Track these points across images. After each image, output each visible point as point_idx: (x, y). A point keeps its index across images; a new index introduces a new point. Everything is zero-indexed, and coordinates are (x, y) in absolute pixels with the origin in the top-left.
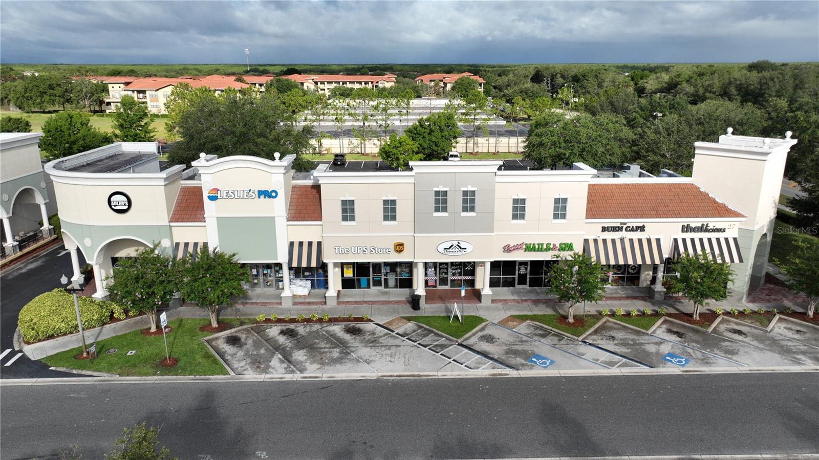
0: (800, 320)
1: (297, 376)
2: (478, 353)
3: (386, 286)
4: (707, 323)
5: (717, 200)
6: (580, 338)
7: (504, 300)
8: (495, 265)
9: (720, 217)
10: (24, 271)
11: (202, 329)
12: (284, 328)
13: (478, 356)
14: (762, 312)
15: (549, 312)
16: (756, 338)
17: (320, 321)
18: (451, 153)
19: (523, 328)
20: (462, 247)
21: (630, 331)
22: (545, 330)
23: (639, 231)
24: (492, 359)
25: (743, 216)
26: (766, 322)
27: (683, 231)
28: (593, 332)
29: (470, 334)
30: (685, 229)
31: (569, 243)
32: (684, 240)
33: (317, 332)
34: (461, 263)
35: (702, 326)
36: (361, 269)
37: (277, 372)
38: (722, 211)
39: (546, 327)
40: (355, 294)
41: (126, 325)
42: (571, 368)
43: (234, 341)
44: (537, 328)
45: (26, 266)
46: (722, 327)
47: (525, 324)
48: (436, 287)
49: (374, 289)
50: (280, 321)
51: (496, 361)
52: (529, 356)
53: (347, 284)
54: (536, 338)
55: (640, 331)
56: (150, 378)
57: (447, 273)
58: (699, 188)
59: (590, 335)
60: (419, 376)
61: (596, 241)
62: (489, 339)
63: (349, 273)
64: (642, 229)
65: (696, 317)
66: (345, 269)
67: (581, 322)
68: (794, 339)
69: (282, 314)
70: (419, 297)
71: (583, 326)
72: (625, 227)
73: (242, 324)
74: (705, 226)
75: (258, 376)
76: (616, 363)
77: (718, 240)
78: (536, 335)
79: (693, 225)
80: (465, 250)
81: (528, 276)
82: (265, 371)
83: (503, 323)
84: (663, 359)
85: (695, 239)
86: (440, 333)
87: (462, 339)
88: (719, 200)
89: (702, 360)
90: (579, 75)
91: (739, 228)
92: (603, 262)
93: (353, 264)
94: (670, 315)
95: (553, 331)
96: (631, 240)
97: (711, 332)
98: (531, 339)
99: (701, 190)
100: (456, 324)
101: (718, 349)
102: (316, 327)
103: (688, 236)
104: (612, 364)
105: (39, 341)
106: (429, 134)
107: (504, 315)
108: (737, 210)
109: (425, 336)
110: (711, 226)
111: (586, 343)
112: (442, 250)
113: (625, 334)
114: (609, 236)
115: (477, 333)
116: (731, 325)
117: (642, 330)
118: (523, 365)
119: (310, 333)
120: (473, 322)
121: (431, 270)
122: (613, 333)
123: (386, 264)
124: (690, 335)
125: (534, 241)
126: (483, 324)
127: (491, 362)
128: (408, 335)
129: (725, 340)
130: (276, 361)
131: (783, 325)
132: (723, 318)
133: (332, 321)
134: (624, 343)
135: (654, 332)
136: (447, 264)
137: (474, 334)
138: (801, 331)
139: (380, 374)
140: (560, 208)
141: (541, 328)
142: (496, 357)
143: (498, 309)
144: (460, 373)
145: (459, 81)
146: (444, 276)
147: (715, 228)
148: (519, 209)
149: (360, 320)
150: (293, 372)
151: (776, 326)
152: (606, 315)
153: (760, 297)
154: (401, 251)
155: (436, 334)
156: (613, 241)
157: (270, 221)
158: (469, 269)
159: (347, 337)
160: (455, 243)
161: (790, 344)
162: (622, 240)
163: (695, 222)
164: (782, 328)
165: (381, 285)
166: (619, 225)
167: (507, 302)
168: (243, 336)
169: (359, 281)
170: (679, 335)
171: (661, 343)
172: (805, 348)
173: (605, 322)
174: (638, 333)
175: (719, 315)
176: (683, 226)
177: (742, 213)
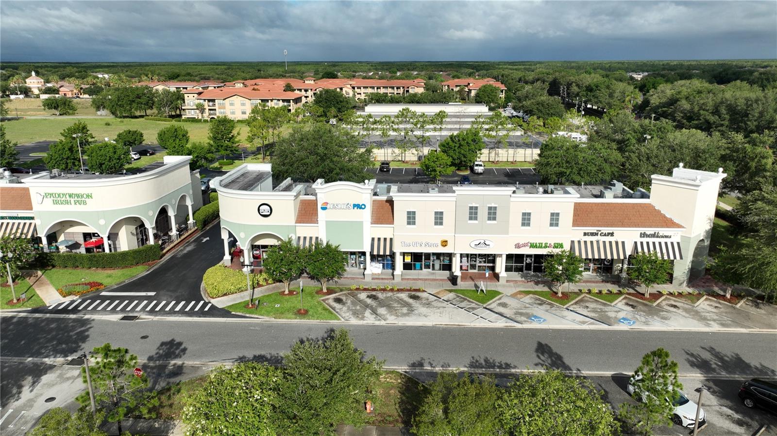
0: (720, 299)
1: (383, 323)
2: (496, 313)
3: (433, 269)
4: (654, 300)
5: (666, 215)
6: (565, 307)
8: (509, 257)
9: (668, 227)
10: (185, 252)
11: (317, 293)
12: (369, 294)
13: (497, 315)
14: (695, 294)
15: (546, 289)
16: (686, 310)
17: (392, 290)
18: (476, 163)
19: (527, 299)
20: (487, 244)
21: (600, 303)
22: (542, 301)
23: (610, 236)
24: (505, 317)
25: (683, 227)
26: (695, 300)
27: (641, 237)
28: (574, 303)
29: (491, 301)
30: (643, 236)
31: (561, 243)
32: (642, 243)
33: (391, 297)
34: (485, 255)
35: (649, 302)
36: (417, 257)
37: (370, 319)
38: (669, 223)
39: (543, 299)
40: (412, 273)
41: (268, 289)
42: (556, 324)
43: (338, 300)
44: (537, 299)
45: (184, 248)
46: (664, 303)
47: (528, 296)
48: (467, 270)
49: (425, 271)
50: (365, 290)
51: (508, 318)
52: (529, 317)
53: (407, 267)
54: (535, 305)
55: (606, 304)
56: (293, 320)
57: (475, 261)
58: (654, 207)
59: (572, 305)
60: (459, 325)
62: (504, 305)
63: (408, 259)
64: (612, 234)
65: (647, 296)
66: (406, 257)
67: (566, 297)
68: (711, 311)
69: (366, 285)
70: (457, 277)
71: (567, 299)
72: (600, 233)
73: (341, 291)
74: (657, 234)
75: (359, 322)
76: (586, 322)
77: (666, 243)
78: (535, 303)
79: (648, 233)
80: (489, 246)
81: (532, 265)
82: (363, 318)
83: (514, 296)
84: (619, 321)
85: (650, 243)
86: (471, 300)
87: (486, 304)
88: (668, 216)
89: (644, 322)
90: (592, 85)
91: (681, 236)
92: (584, 257)
93: (411, 253)
94: (629, 294)
95: (547, 302)
96: (604, 242)
97: (655, 306)
98: (532, 306)
99: (656, 208)
100: (482, 295)
101: (657, 316)
102: (390, 294)
103: (645, 240)
104: (584, 323)
105: (219, 297)
106: (459, 147)
107: (514, 291)
108: (680, 223)
109: (461, 302)
110: (661, 234)
111: (568, 309)
112: (473, 246)
113: (596, 305)
114: (589, 239)
115: (496, 301)
116: (670, 301)
117: (608, 303)
118: (525, 321)
119: (387, 298)
120: (494, 294)
121: (465, 259)
122: (587, 304)
123: (434, 254)
124: (640, 307)
125: (537, 240)
126: (500, 296)
127: (505, 319)
128: (450, 301)
129: (663, 311)
130: (368, 313)
131: (708, 302)
132: (666, 297)
133: (399, 290)
134: (594, 311)
135: (616, 304)
136: (476, 255)
137: (494, 302)
138: (718, 307)
139: (434, 323)
140: (554, 219)
141: (539, 300)
142: (508, 316)
143: (510, 286)
144: (485, 324)
145: (483, 89)
146: (473, 263)
147: (664, 235)
148: (526, 219)
149: (418, 290)
150: (379, 320)
151: (701, 303)
152: (585, 293)
154: (445, 246)
155: (469, 301)
156: (592, 242)
157: (361, 224)
158: (491, 259)
159: (411, 301)
160: (482, 242)
161: (708, 314)
162: (598, 242)
163: (650, 231)
164: (706, 305)
165: (430, 268)
166: (595, 231)
167: (516, 282)
168: (344, 298)
169: (414, 264)
170: (633, 307)
171: (619, 311)
172: (717, 317)
173: (584, 297)
175: (664, 295)
176: (641, 233)
177: (683, 225)
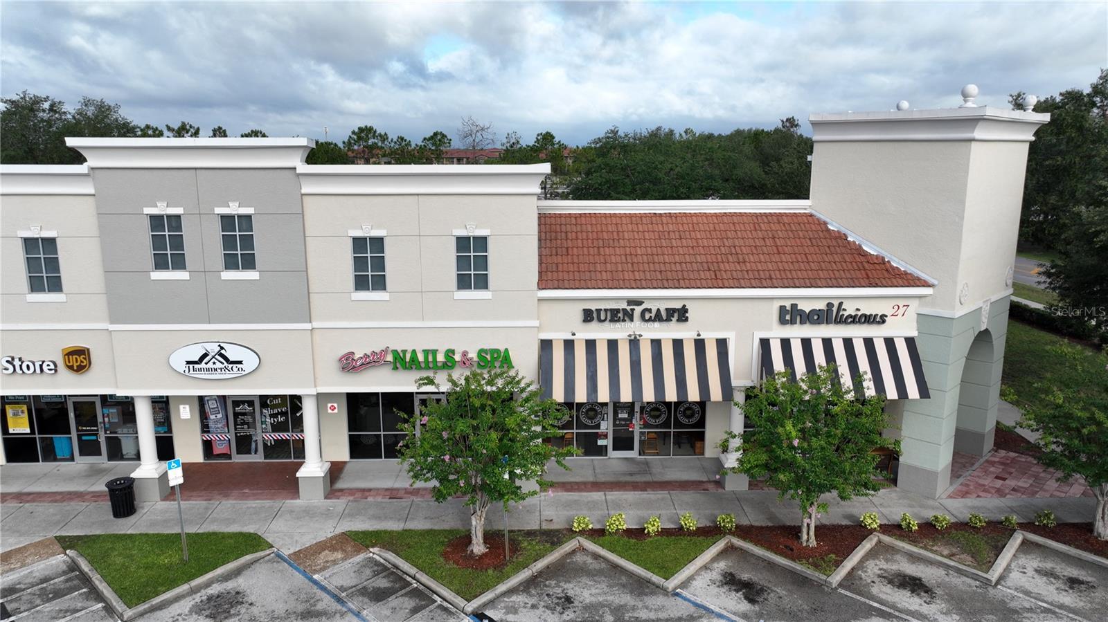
0: (1077, 547)
4: (833, 556)
5: (865, 248)
6: (474, 605)
7: (363, 490)
9: (870, 285)
14: (979, 525)
19: (345, 570)
20: (231, 360)
21: (624, 579)
22: (400, 577)
23: (674, 319)
25: (926, 284)
26: (986, 554)
27: (782, 321)
28: (521, 584)
29: (185, 587)
30: (788, 317)
31: (502, 349)
32: (786, 344)
35: (816, 566)
38: (877, 272)
39: (405, 566)
44: (381, 569)
46: (874, 568)
47: (358, 558)
49: (82, 463)
55: (649, 581)
57: (253, 425)
58: (825, 223)
59: (511, 591)
61: (569, 345)
63: (20, 426)
64: (681, 315)
65: (809, 539)
66: (9, 416)
68: (1062, 607)
70: (126, 483)
71: (499, 567)
72: (638, 310)
74: (835, 309)
77: (869, 343)
78: (363, 592)
79: (806, 307)
80: (239, 366)
83: (303, 560)
85: (813, 342)
86: (103, 586)
87: (144, 607)
88: (870, 249)
91: (918, 314)
93: (28, 400)
95: (418, 581)
96: (656, 344)
97: (840, 585)
98: (339, 607)
99: (830, 227)
103: (796, 333)
107: (327, 531)
108: (911, 269)
109: (57, 596)
110: (850, 309)
111: (483, 617)
112: (181, 367)
113: (606, 589)
114: (602, 333)
115: (208, 585)
116: (896, 561)
117: (656, 579)
121: (215, 417)
122: (572, 588)
124: (780, 594)
125: (415, 344)
126: (248, 558)
128: (13, 592)
129: (868, 611)
131: (1032, 562)
132: (879, 542)
135: (685, 584)
136: (251, 401)
137: (193, 591)
138: (1080, 582)
140: (472, 262)
141: (390, 572)
143: (327, 514)
146: (246, 431)
147: (859, 313)
148: (369, 263)
151: (1013, 565)
152: (582, 533)
153: (981, 481)
154: (80, 368)
155: (89, 593)
156: (613, 345)
160: (213, 349)
162: (634, 343)
163: (812, 298)
164: (1030, 572)
165: (100, 454)
166: (623, 305)
167: (367, 494)
169: (46, 443)
170: (751, 591)
173: (574, 552)
174: (641, 587)
175: (872, 531)
176: (782, 308)
177: (923, 276)
